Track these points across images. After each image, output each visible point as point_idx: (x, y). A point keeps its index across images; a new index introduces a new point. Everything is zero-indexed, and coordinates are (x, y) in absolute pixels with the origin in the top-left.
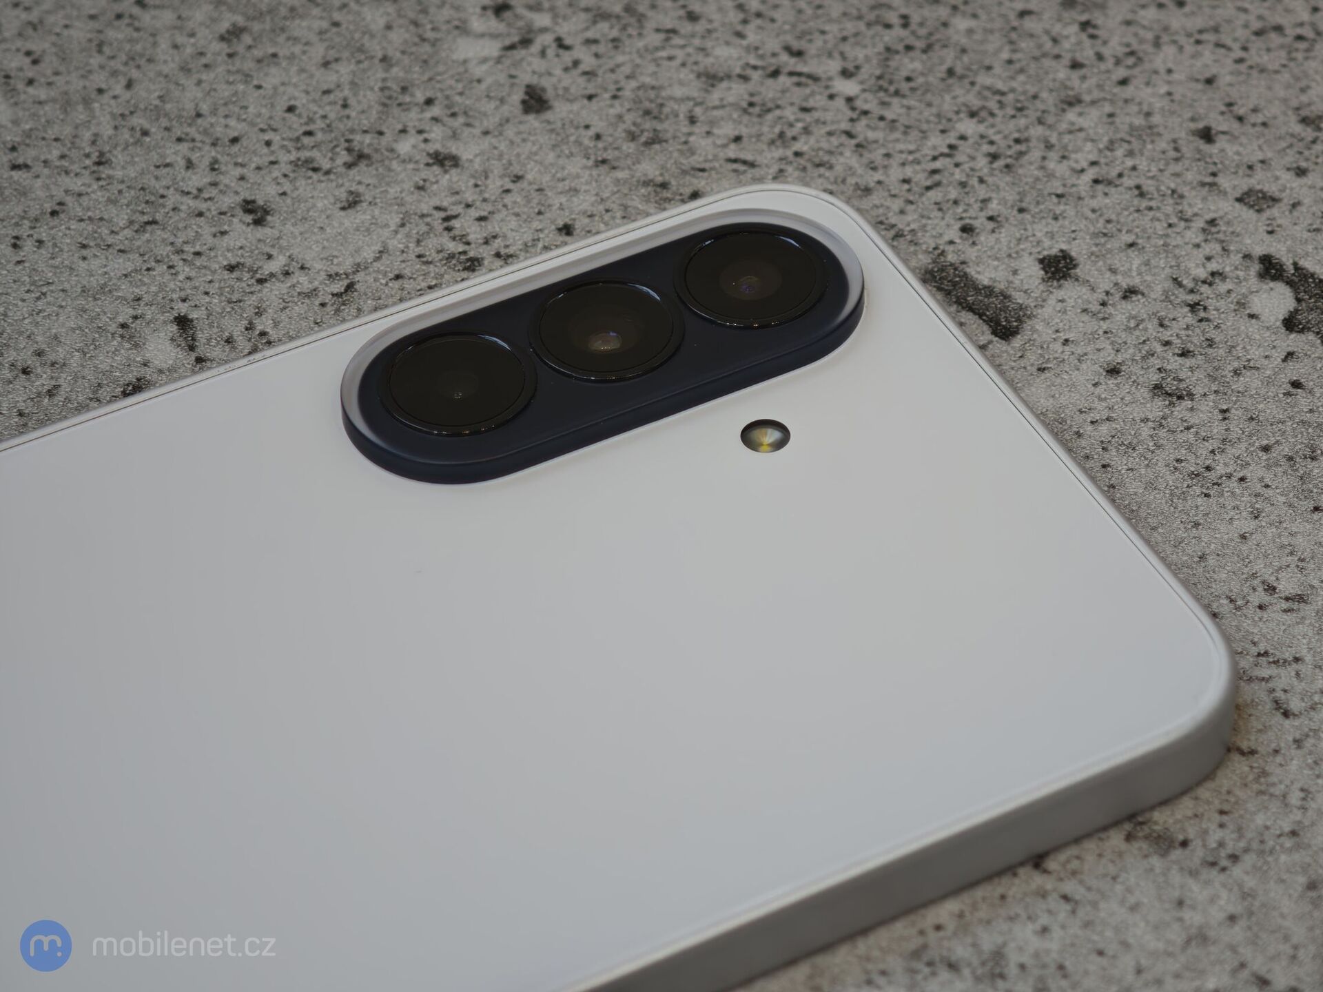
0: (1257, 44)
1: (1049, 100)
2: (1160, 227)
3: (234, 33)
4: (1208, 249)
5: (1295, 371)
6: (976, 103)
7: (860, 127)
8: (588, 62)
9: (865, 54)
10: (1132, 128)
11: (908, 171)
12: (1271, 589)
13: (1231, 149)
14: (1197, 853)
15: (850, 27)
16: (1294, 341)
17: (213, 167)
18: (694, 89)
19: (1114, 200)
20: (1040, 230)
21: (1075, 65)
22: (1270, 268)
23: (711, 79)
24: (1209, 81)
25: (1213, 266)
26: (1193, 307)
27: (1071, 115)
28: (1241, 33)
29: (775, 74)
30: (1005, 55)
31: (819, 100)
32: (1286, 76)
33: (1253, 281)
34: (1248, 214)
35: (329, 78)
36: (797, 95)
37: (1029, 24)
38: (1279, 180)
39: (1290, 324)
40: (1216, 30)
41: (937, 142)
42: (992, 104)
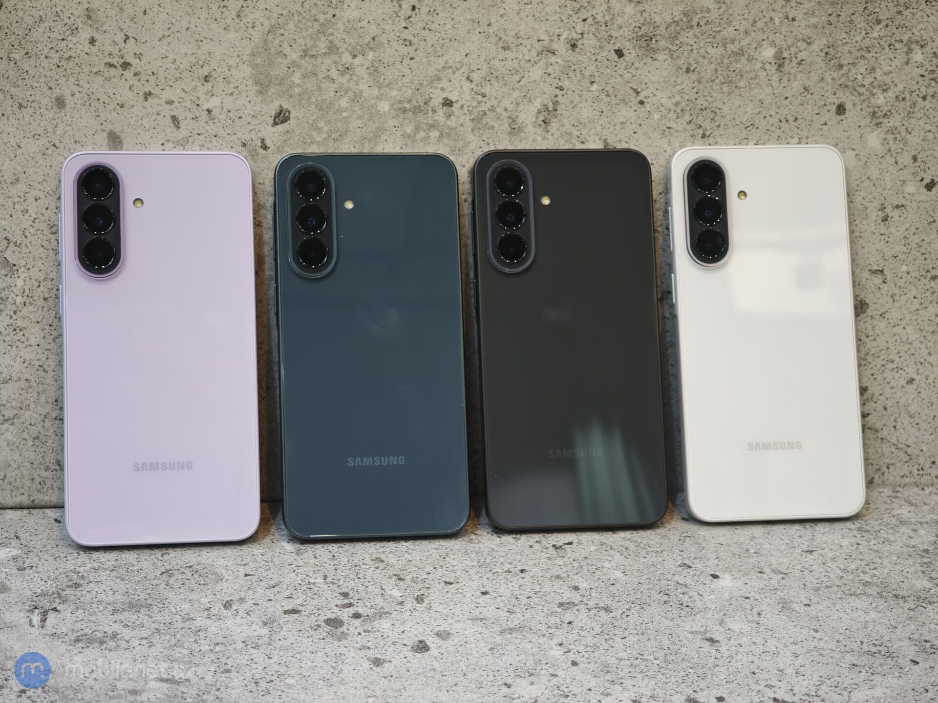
0: (763, 655)
1: (710, 665)
2: (746, 692)
3: (492, 649)
4: (759, 696)
6: (692, 666)
7: (662, 670)
8: (587, 656)
9: (660, 654)
10: (734, 672)
11: (677, 679)
13: (761, 676)
15: (654, 650)
18: (616, 662)
20: (714, 692)
23: (620, 660)
25: (761, 699)
29: (637, 659)
30: (697, 656)
31: (650, 664)
35: (519, 658)
36: (644, 663)
38: (774, 682)
41: (682, 673)
42: (696, 666)
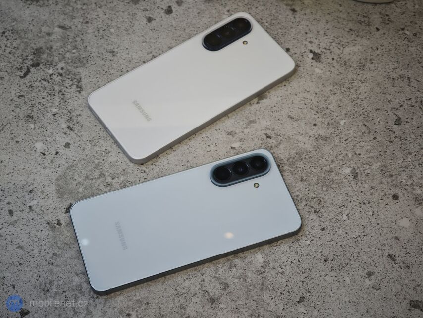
5: (312, 64)
12: (306, 90)
14: (295, 119)
16: (312, 61)
17: (197, 31)
19: (295, 41)
21: (293, 23)
22: (311, 51)
24: (307, 26)
26: (302, 56)
27: (292, 30)
28: (312, 19)
32: (316, 26)
33: (309, 53)
34: (309, 44)
37: (288, 17)
39: (312, 58)
40: (309, 19)
